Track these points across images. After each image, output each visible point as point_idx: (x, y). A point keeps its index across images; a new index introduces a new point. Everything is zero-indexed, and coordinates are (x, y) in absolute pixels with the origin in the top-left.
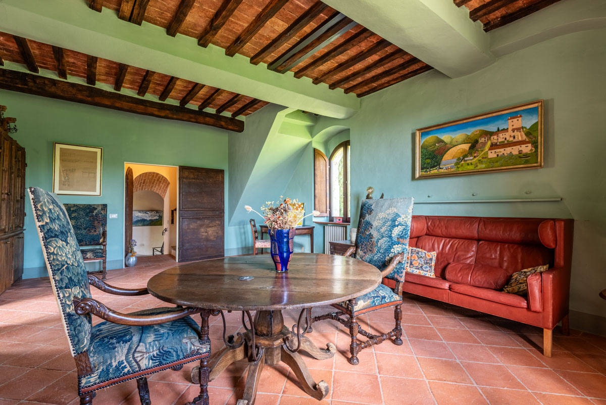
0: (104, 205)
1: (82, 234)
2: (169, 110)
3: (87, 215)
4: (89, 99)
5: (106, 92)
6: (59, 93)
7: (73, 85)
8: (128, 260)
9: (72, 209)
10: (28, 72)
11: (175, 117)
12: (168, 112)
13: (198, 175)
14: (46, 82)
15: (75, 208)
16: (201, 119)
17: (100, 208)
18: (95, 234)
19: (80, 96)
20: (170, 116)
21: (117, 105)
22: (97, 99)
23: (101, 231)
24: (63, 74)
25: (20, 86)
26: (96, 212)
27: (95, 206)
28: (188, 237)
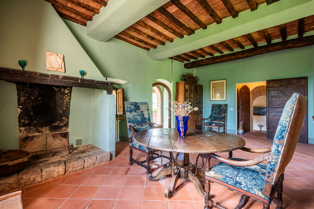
0: (225, 104)
1: (216, 116)
2: (248, 52)
3: (219, 109)
4: (213, 62)
5: (218, 56)
6: (204, 64)
7: (207, 59)
8: (238, 131)
9: (214, 106)
10: (196, 60)
11: (252, 54)
12: (247, 53)
13: (280, 84)
14: (200, 61)
15: (215, 106)
16: (271, 49)
17: (223, 106)
18: (221, 116)
19: (210, 62)
20: (249, 55)
21: (223, 60)
22: (215, 61)
23: (223, 116)
24: (204, 57)
25: (194, 66)
26: (222, 107)
27: (222, 105)
28: (273, 124)
